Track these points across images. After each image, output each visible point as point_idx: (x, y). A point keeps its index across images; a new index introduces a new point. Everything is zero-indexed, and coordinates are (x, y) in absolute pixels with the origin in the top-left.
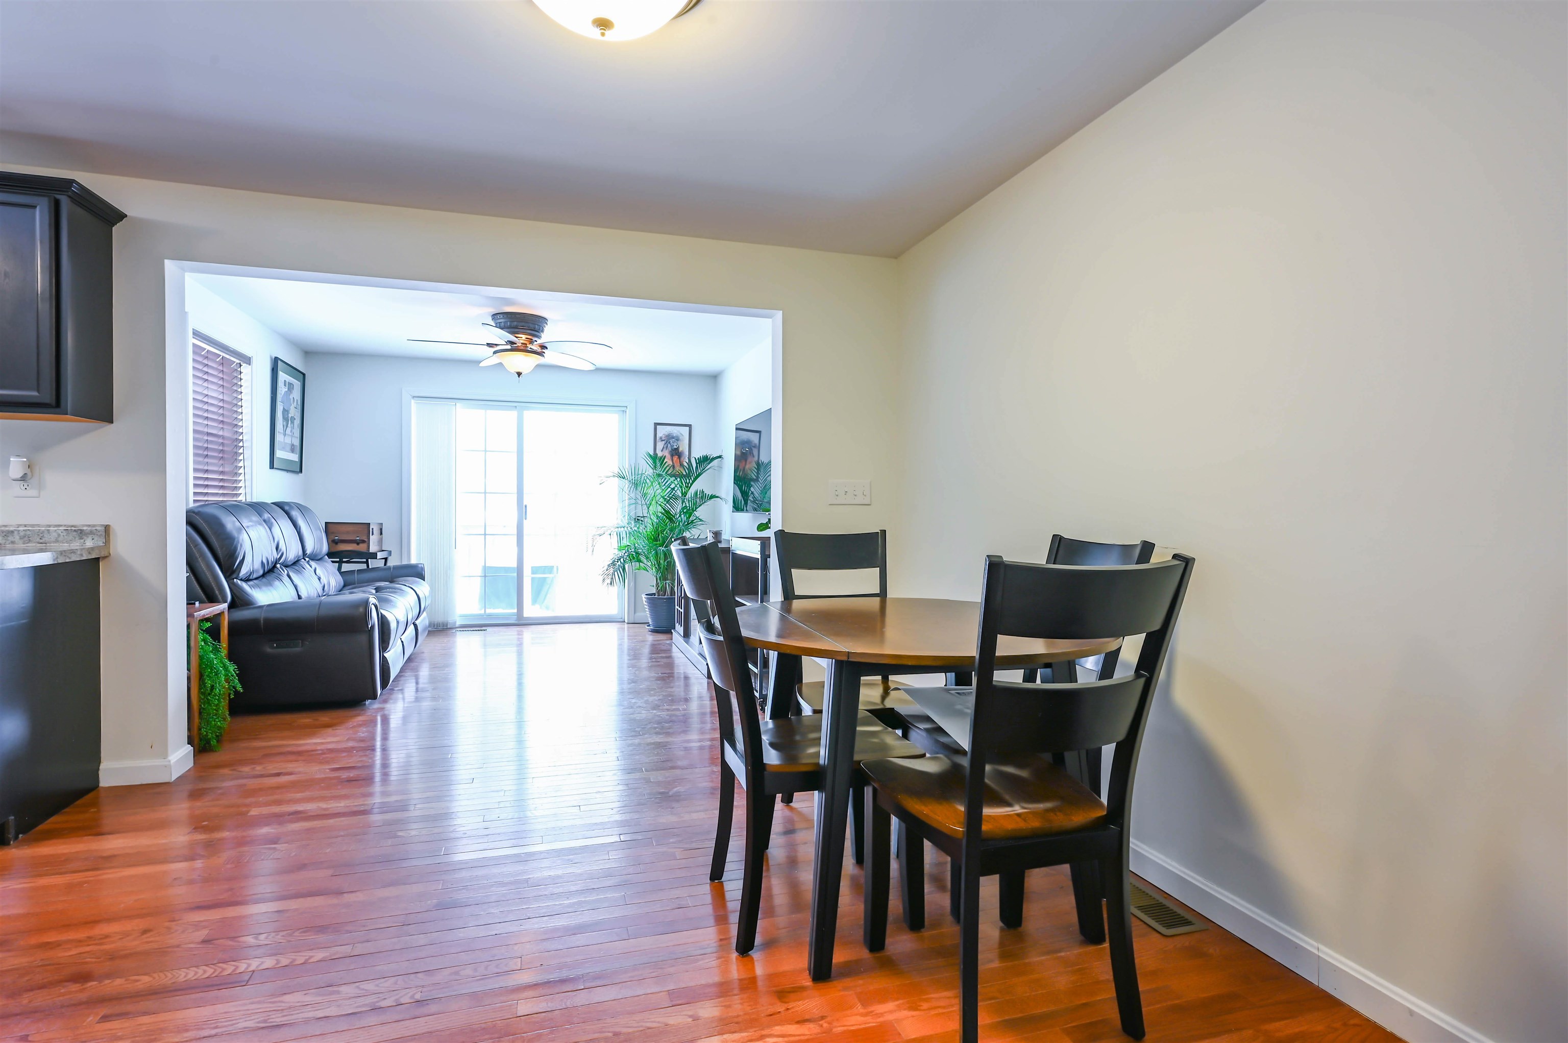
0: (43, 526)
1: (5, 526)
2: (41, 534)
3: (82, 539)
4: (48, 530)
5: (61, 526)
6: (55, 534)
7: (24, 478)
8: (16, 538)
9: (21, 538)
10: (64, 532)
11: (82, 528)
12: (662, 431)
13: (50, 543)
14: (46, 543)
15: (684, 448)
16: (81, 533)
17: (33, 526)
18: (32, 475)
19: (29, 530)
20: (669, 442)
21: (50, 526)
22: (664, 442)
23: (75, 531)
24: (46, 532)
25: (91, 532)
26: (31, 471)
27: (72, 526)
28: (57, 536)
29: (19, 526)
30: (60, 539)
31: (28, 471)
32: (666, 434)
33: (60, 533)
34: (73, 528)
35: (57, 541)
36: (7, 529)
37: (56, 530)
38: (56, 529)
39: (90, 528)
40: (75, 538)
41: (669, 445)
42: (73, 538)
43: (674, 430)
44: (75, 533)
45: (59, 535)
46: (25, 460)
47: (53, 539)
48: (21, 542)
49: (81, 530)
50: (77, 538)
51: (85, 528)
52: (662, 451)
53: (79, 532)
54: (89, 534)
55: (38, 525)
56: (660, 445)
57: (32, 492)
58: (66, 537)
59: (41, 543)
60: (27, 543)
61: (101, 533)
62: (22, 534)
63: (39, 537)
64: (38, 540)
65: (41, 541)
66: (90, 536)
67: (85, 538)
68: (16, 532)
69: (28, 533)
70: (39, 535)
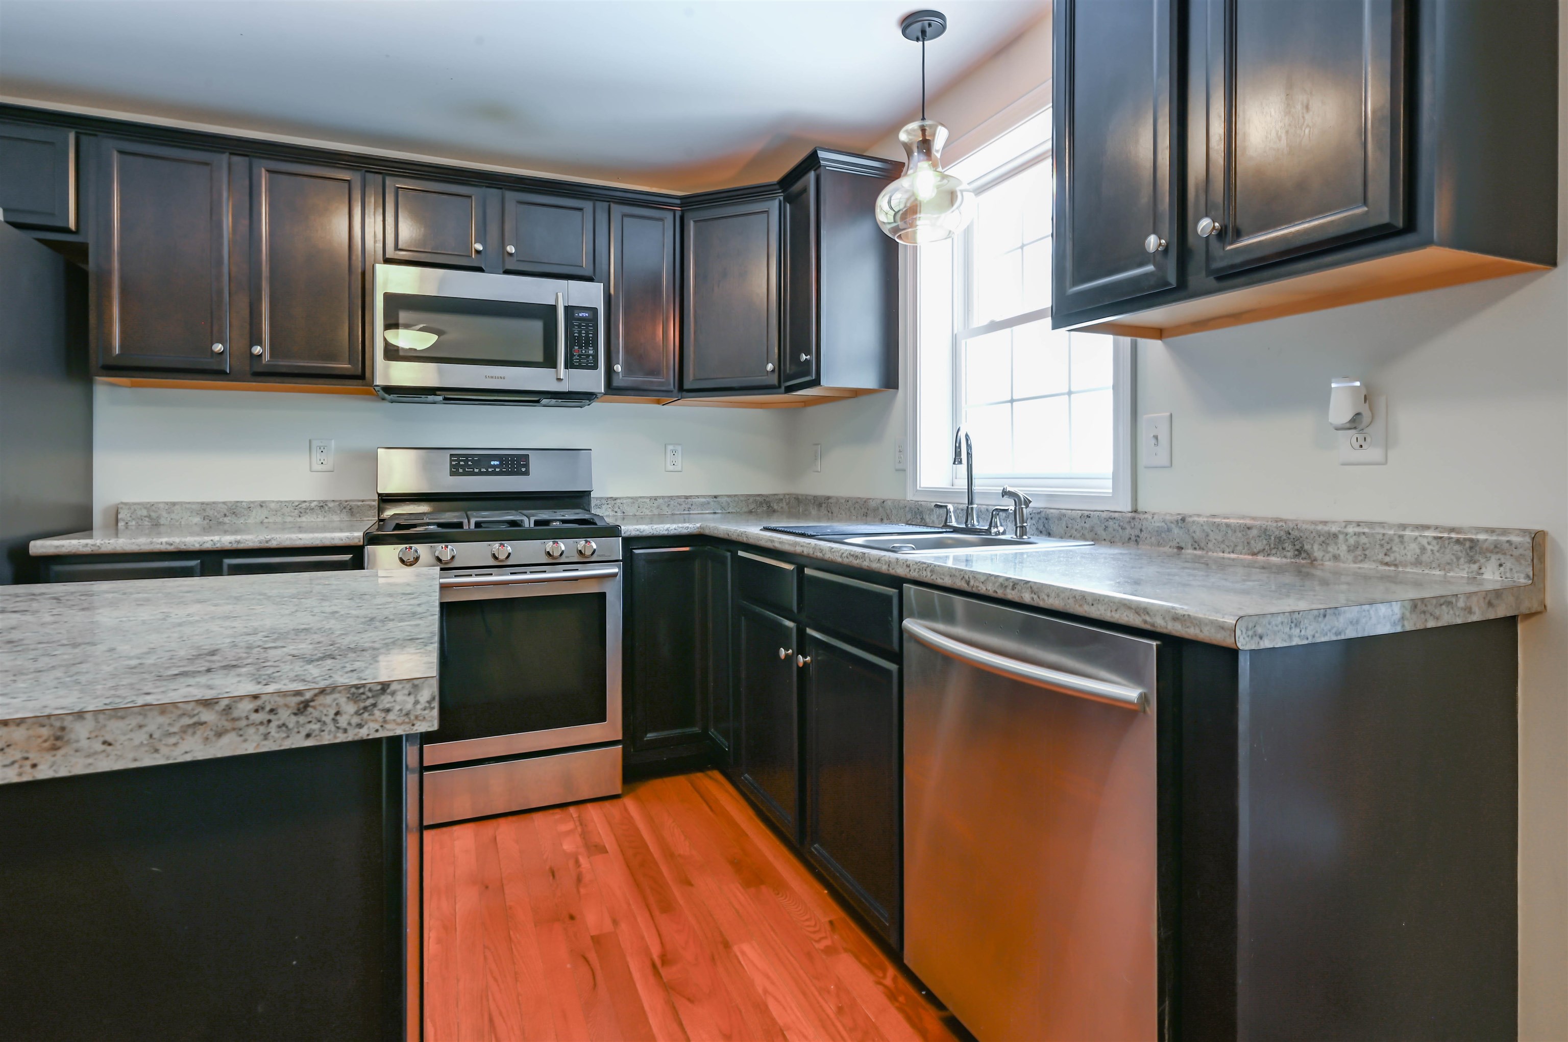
0: (1391, 526)
1: (1325, 523)
2: (1386, 544)
3: (1475, 562)
4: (1401, 537)
5: (1427, 527)
6: (1414, 547)
7: (1355, 422)
8: (1342, 549)
9: (1350, 550)
10: (1434, 542)
11: (1474, 537)
13: (1405, 566)
14: (1396, 565)
16: (1471, 548)
17: (1371, 524)
18: (1373, 417)
19: (1364, 533)
21: (1404, 527)
23: (1458, 541)
24: (1397, 540)
25: (1496, 547)
26: (1371, 409)
27: (1452, 530)
28: (1418, 551)
29: (1348, 523)
30: (1425, 558)
31: (1365, 410)
33: (1426, 545)
34: (1453, 535)
35: (1418, 562)
36: (1326, 528)
37: (1416, 538)
38: (1416, 534)
39: (1494, 538)
40: (1458, 559)
42: (1453, 557)
44: (1458, 549)
45: (1423, 549)
46: (1358, 384)
47: (1410, 558)
48: (1350, 557)
49: (1471, 540)
50: (1462, 560)
51: (1481, 537)
53: (1468, 544)
54: (1492, 552)
55: (1382, 524)
57: (1372, 453)
58: (1437, 554)
59: (1387, 564)
60: (1361, 561)
61: (1520, 551)
62: (1352, 541)
63: (1384, 550)
64: (1381, 556)
65: (1387, 559)
66: (1494, 558)
67: (1483, 561)
68: (1341, 537)
69: (1363, 539)
70: (1382, 546)
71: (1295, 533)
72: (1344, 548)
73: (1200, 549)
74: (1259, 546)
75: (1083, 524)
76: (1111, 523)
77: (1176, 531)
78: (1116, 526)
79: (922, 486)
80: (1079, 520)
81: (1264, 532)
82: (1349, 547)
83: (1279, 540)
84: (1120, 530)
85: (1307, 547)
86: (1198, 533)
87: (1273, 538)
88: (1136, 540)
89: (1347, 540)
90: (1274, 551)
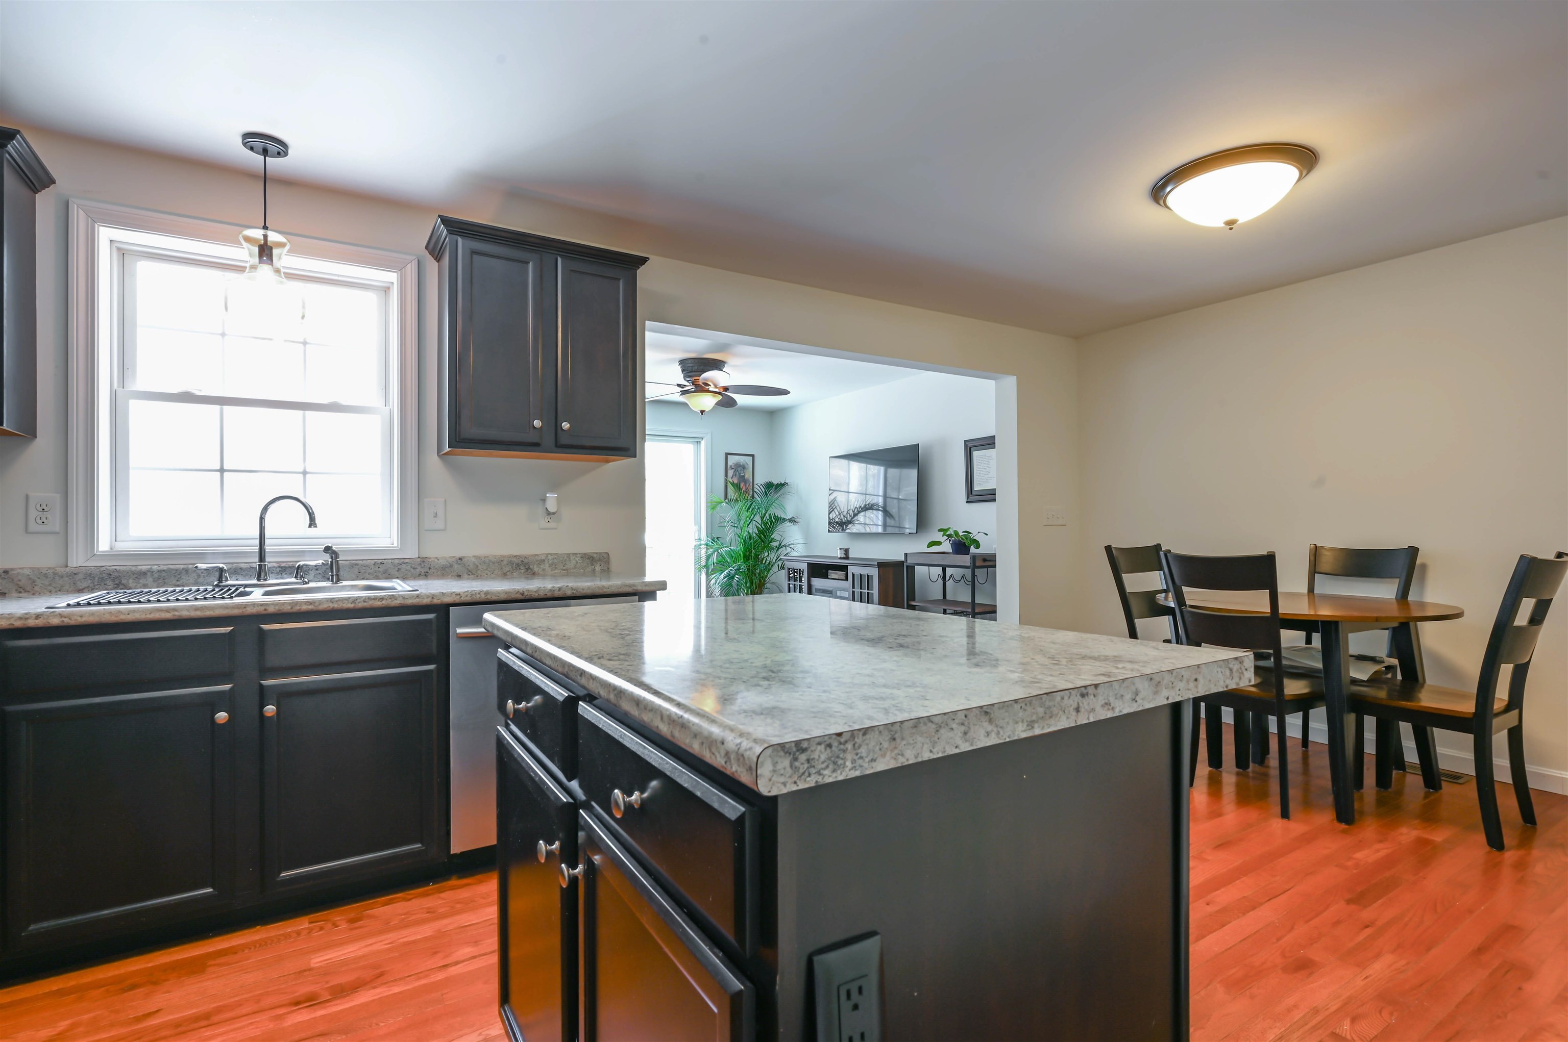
0: (564, 555)
2: (564, 562)
4: (569, 558)
5: (577, 554)
6: (574, 562)
7: (556, 512)
10: (580, 559)
12: (732, 460)
13: (571, 570)
14: (567, 570)
15: (748, 475)
16: (592, 560)
19: (555, 558)
20: (738, 471)
21: (569, 554)
22: (733, 470)
23: (587, 557)
24: (568, 560)
27: (585, 554)
30: (578, 565)
31: (558, 506)
32: (735, 462)
33: (578, 560)
34: (588, 553)
35: (576, 568)
36: (539, 558)
37: (575, 558)
38: (574, 556)
39: (598, 555)
41: (737, 473)
42: (586, 564)
43: (742, 459)
44: (588, 560)
45: (577, 562)
46: (556, 495)
47: (572, 566)
50: (589, 566)
51: (595, 555)
52: (732, 478)
53: (591, 559)
56: (730, 473)
57: (553, 524)
58: (582, 564)
59: (564, 570)
60: (554, 570)
61: (606, 560)
62: (550, 562)
63: (563, 564)
64: (562, 567)
65: (564, 568)
66: (599, 563)
67: (595, 564)
68: (546, 561)
69: (555, 561)
70: (562, 563)
71: (526, 561)
72: (547, 565)
73: (472, 574)
74: (507, 569)
75: (377, 569)
76: (404, 566)
77: (456, 566)
78: (409, 568)
79: (100, 550)
80: (373, 566)
81: (511, 563)
82: (549, 564)
83: (518, 565)
84: (412, 570)
85: (531, 567)
86: (471, 566)
87: (514, 564)
88: (425, 575)
89: (548, 562)
90: (515, 571)
